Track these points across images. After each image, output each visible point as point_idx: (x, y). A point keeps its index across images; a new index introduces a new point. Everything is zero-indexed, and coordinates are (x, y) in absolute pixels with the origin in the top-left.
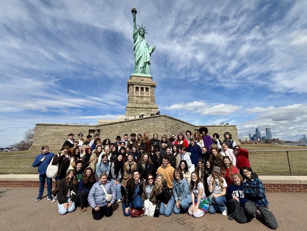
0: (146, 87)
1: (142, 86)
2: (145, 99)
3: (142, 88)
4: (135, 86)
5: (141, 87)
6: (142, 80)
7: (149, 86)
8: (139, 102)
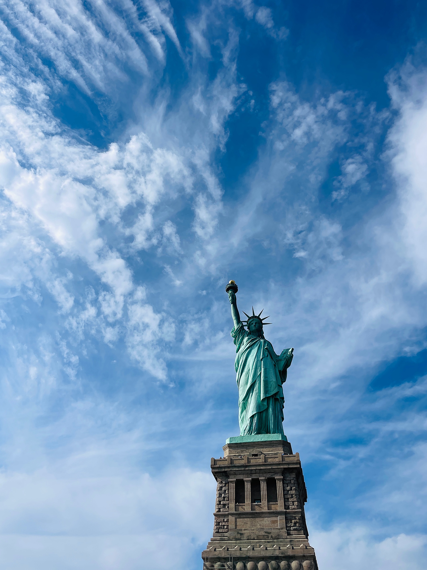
0: (269, 476)
1: (255, 477)
2: (266, 522)
3: (255, 484)
4: (233, 479)
5: (251, 479)
6: (256, 455)
7: (276, 473)
8: (246, 533)
